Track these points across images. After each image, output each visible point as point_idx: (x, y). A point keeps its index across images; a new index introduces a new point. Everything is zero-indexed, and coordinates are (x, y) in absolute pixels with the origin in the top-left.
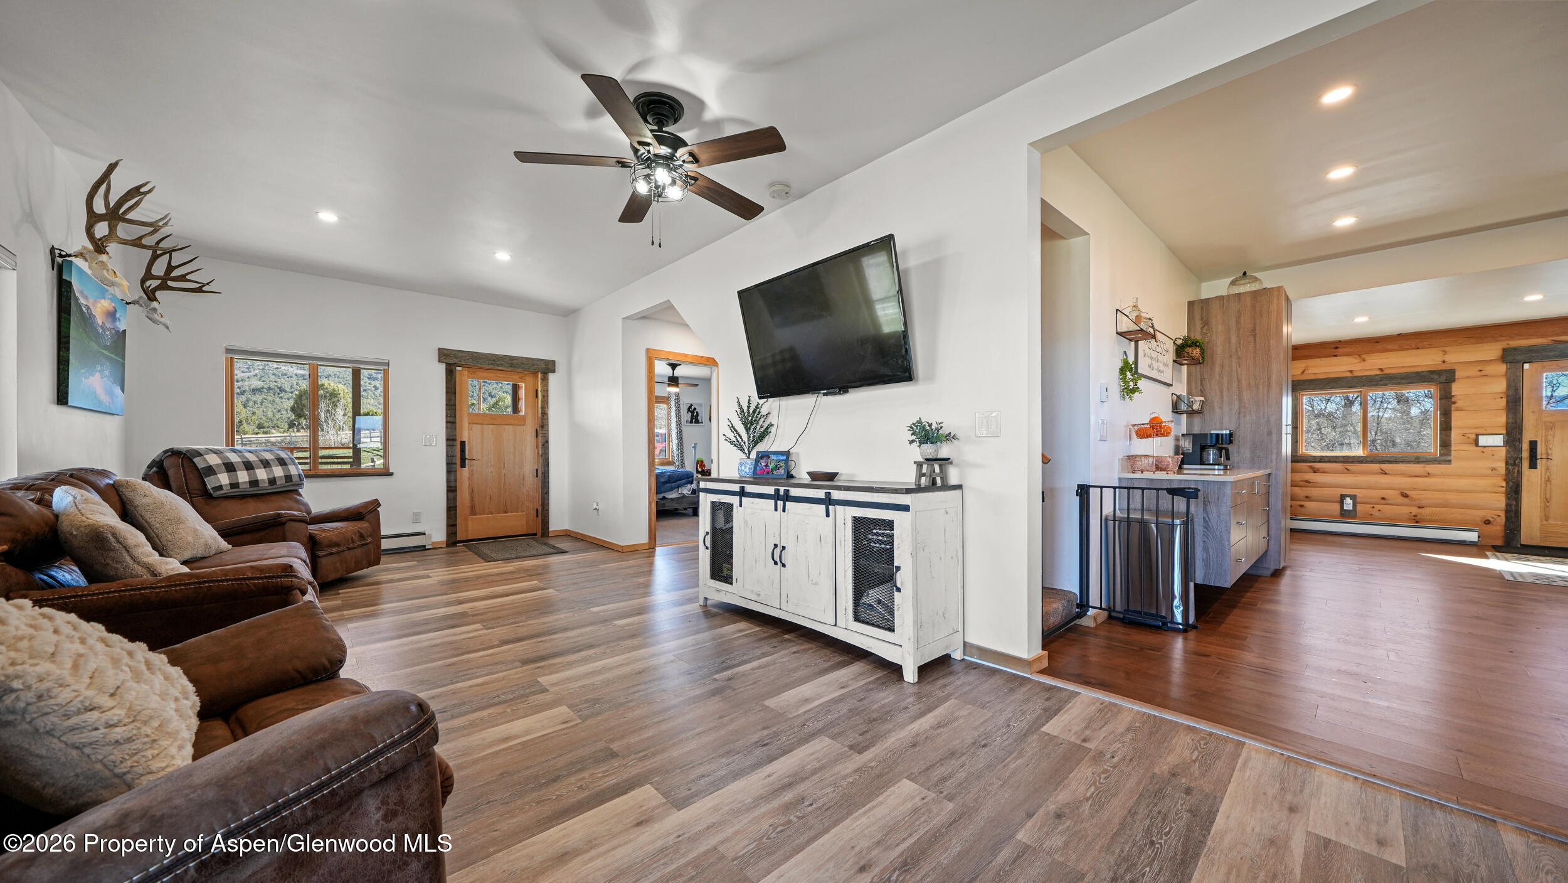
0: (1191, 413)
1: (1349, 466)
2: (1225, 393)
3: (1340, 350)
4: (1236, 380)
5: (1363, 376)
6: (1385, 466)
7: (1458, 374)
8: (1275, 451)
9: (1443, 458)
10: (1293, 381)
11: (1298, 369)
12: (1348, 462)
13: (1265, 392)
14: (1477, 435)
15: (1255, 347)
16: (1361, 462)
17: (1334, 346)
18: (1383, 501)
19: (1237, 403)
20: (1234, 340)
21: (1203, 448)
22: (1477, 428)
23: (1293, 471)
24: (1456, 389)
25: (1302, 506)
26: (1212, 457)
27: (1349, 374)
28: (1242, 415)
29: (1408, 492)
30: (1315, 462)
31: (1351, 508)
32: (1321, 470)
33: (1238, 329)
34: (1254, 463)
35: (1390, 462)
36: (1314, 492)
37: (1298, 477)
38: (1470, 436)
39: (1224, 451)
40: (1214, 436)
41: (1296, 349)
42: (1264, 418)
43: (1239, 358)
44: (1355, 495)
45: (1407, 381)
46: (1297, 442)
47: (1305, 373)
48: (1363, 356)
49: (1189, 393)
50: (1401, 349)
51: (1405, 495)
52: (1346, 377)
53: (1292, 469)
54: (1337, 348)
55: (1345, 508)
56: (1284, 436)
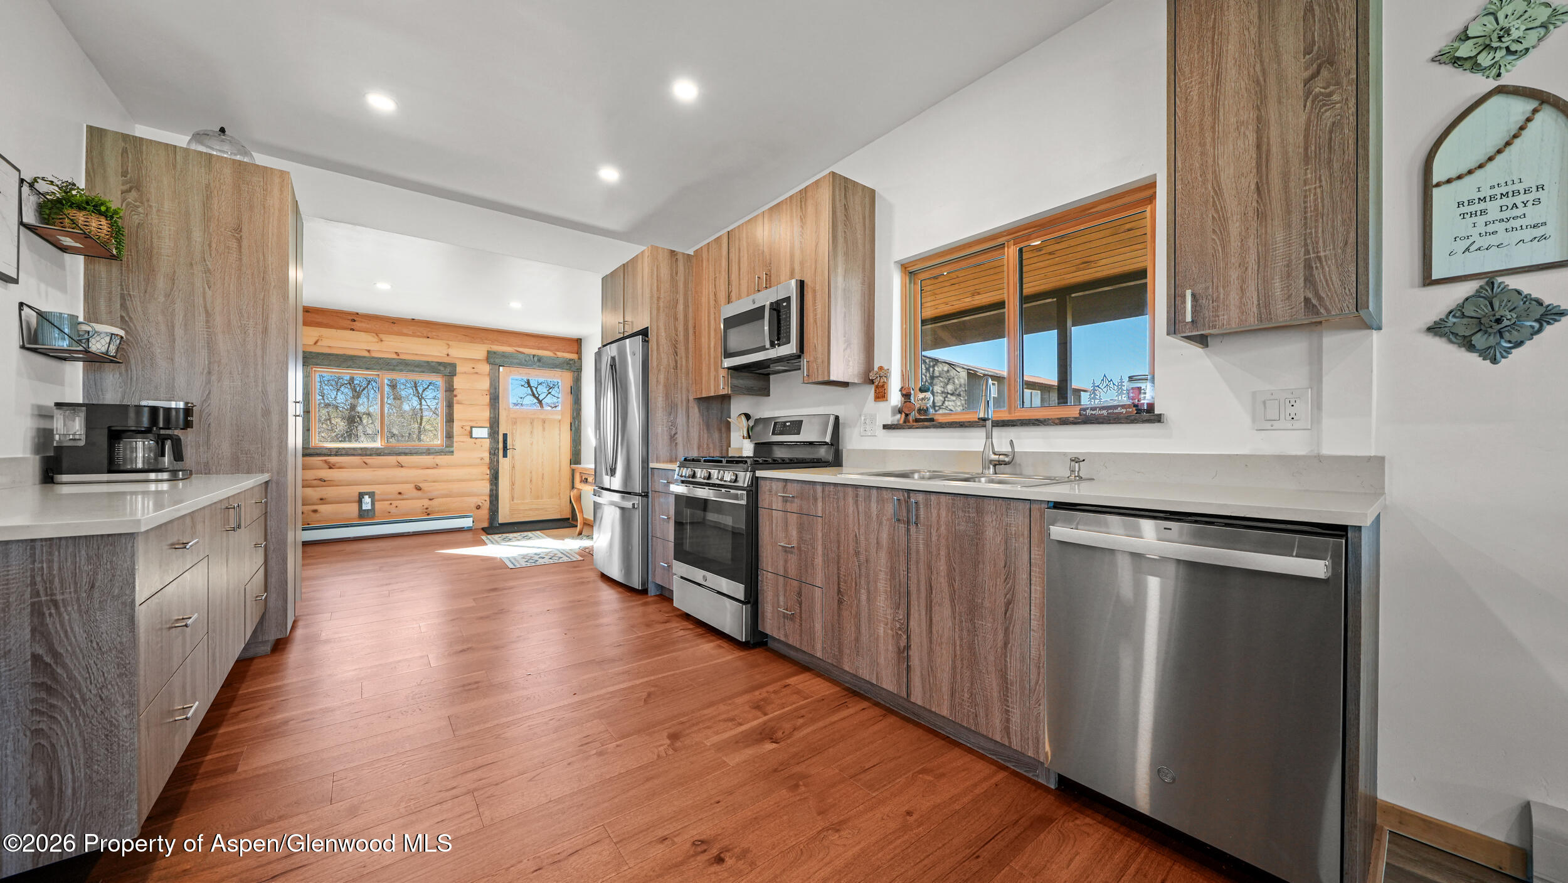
0: (94, 360)
1: (368, 459)
2: (179, 332)
3: (357, 325)
4: (202, 310)
5: (380, 358)
6: (401, 459)
7: (458, 369)
8: (275, 443)
9: (447, 449)
10: (304, 352)
11: (310, 337)
12: (366, 455)
13: (259, 342)
14: (471, 427)
15: (240, 259)
16: (379, 455)
17: (350, 318)
18: (400, 497)
19: (204, 353)
20: (197, 235)
21: (116, 436)
22: (471, 421)
23: (305, 467)
24: (458, 382)
25: (315, 511)
26: (140, 454)
27: (366, 354)
28: (214, 378)
29: (420, 485)
30: (330, 455)
31: (369, 507)
32: (337, 465)
33: (207, 219)
34: (239, 465)
35: (406, 454)
36: (328, 492)
37: (311, 475)
38: (466, 428)
39: (168, 445)
40: (146, 411)
41: (307, 311)
42: (257, 386)
43: (207, 271)
44: (374, 492)
45: (421, 370)
46: (308, 430)
47: (319, 344)
48: (381, 336)
49: (92, 315)
50: (414, 335)
51: (418, 489)
52: (364, 357)
53: (303, 465)
54: (354, 321)
55: (363, 508)
56: (291, 420)
